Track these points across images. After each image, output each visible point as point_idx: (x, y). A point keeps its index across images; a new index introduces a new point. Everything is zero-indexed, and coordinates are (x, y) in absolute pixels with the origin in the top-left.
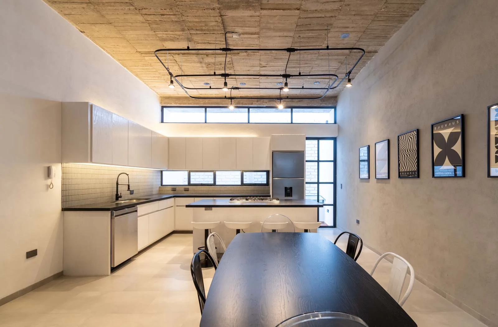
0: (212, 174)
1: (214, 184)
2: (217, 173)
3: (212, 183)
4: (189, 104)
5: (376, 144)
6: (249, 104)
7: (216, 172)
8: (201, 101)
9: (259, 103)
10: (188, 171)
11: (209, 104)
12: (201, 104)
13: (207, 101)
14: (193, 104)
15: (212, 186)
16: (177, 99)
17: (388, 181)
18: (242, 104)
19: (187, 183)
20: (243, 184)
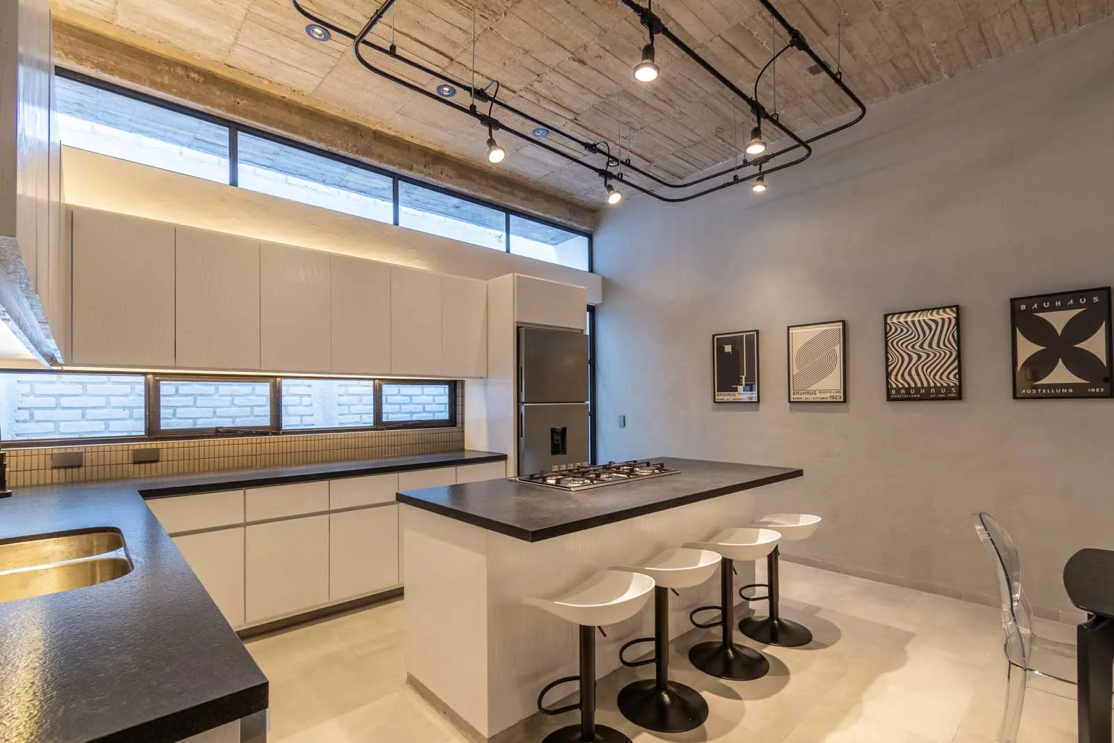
0: (265, 389)
1: (276, 428)
2: (288, 387)
3: (266, 422)
4: (153, 84)
5: (791, 329)
6: (401, 165)
7: (284, 381)
8: (218, 93)
9: (431, 171)
10: (144, 374)
11: (254, 116)
12: (219, 106)
13: (246, 102)
14: (175, 94)
15: (266, 434)
16: (86, 39)
17: (842, 406)
18: (380, 158)
19: (139, 428)
20: (379, 424)
